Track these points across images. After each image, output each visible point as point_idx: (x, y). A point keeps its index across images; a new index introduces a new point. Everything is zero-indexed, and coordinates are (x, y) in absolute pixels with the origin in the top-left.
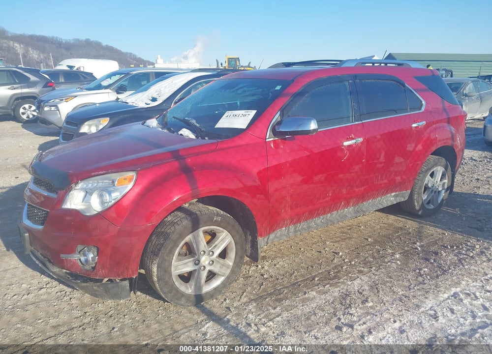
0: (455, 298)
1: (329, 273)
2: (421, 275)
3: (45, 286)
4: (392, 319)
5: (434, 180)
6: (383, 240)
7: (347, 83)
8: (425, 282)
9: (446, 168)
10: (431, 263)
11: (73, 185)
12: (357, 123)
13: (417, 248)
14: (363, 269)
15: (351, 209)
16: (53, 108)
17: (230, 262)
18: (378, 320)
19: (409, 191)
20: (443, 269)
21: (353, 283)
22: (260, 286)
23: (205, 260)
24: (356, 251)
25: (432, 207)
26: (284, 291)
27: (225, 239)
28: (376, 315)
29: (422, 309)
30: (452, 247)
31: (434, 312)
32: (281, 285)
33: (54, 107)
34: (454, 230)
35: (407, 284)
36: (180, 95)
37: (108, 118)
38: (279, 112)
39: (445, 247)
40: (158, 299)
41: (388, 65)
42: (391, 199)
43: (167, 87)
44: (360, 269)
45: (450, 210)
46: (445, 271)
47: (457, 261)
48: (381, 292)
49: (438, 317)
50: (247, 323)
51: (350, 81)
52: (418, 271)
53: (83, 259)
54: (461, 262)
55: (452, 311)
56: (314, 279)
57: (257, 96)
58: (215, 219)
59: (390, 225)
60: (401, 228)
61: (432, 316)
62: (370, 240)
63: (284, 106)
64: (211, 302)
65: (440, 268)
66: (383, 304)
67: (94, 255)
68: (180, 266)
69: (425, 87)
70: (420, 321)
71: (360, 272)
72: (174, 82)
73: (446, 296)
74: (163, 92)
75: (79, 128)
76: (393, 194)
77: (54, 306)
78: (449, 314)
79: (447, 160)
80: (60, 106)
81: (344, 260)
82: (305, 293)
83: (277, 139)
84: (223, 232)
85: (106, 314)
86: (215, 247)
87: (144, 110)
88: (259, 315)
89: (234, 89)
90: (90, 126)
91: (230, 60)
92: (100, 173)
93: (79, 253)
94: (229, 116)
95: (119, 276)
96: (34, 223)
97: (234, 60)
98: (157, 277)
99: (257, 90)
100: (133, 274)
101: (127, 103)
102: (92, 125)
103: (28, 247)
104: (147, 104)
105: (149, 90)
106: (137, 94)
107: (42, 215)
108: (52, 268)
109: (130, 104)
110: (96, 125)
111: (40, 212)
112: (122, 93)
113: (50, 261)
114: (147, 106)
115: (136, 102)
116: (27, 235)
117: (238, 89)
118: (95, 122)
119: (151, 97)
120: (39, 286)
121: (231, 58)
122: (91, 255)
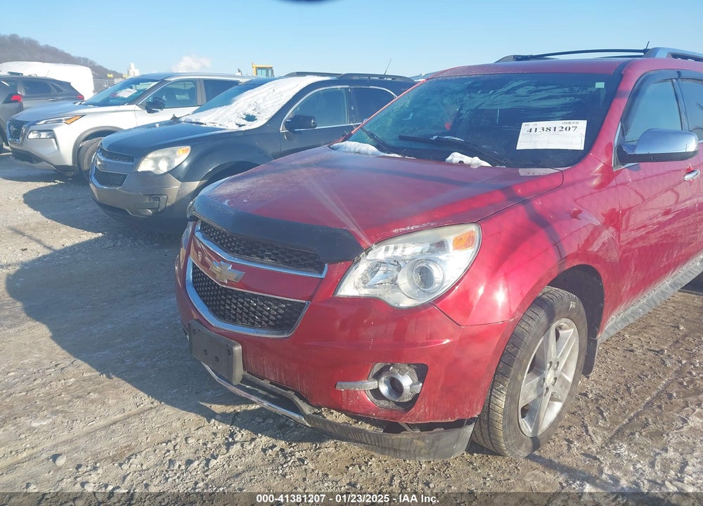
11: (363, 253)
16: (43, 135)
17: (570, 376)
23: (549, 377)
26: (646, 419)
27: (572, 340)
32: (631, 411)
33: (45, 133)
36: (291, 110)
37: (189, 147)
38: (620, 125)
43: (268, 98)
51: (674, 80)
53: (385, 388)
57: (568, 98)
58: (570, 306)
62: (681, 328)
63: (624, 114)
67: (413, 380)
68: (527, 390)
72: (277, 91)
74: (262, 106)
75: (138, 164)
80: (57, 131)
83: (622, 167)
84: (571, 327)
86: (562, 354)
87: (241, 134)
88: (653, 464)
89: (505, 90)
90: (156, 160)
91: (259, 71)
92: (408, 228)
93: (377, 377)
94: (533, 130)
95: (453, 416)
96: (250, 327)
97: (264, 71)
98: (504, 413)
99: (560, 90)
100: (477, 410)
101: (203, 124)
102: (161, 158)
103: (239, 371)
104: (240, 126)
105: (235, 103)
106: (212, 110)
107: (276, 310)
108: (307, 409)
109: (209, 125)
110: (168, 159)
111: (269, 306)
112: (155, 112)
113: (301, 398)
114: (243, 129)
115: (219, 122)
116: (238, 349)
117: (514, 89)
118: (166, 152)
119: (242, 114)
120: (219, 440)
121: (261, 68)
122: (407, 381)
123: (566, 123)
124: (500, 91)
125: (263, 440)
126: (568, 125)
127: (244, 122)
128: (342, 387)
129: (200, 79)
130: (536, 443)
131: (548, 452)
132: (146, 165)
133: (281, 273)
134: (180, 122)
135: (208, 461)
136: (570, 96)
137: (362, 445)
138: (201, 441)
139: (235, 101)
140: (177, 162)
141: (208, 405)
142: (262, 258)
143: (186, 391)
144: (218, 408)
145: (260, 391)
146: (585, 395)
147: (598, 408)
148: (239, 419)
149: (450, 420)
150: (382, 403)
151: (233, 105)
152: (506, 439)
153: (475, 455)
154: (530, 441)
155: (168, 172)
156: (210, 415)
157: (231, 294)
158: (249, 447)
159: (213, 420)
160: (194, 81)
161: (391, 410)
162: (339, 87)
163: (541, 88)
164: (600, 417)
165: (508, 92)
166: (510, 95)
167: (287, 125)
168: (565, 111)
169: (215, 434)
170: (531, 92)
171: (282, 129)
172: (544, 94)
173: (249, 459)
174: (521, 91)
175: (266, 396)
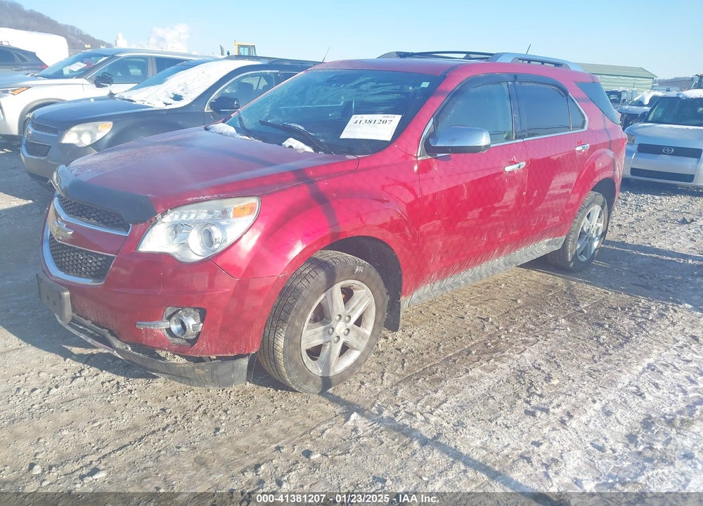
0: (653, 370)
1: (486, 344)
2: (602, 344)
3: (78, 375)
4: (590, 399)
5: (591, 223)
6: (538, 302)
7: (505, 85)
8: (610, 352)
9: (603, 207)
10: (606, 329)
11: (159, 216)
12: (518, 141)
13: (581, 311)
14: (527, 338)
15: (502, 259)
17: (367, 330)
18: (573, 400)
19: (564, 237)
20: (624, 337)
21: (522, 356)
22: (403, 365)
23: (340, 328)
24: (509, 315)
25: (584, 259)
26: (437, 369)
27: (365, 299)
28: (570, 395)
29: (620, 386)
30: (623, 309)
31: (635, 388)
32: (429, 363)
34: (617, 290)
35: (589, 356)
36: (217, 92)
37: (111, 123)
38: (432, 120)
39: (614, 309)
40: (264, 386)
41: (532, 62)
42: (542, 247)
43: (196, 80)
44: (524, 338)
45: (601, 264)
46: (627, 338)
47: (636, 326)
48: (562, 366)
49: (644, 393)
50: (407, 413)
51: (510, 83)
52: (595, 339)
53: (175, 327)
54: (642, 327)
55: (657, 386)
56: (469, 352)
57: (396, 95)
58: (357, 270)
59: (537, 282)
60: (553, 287)
61: (635, 393)
62: (519, 301)
63: (438, 111)
64: (342, 387)
65: (620, 334)
66: (571, 381)
67: (196, 321)
68: (311, 336)
69: (585, 96)
70: (623, 400)
71: (525, 342)
72: (206, 73)
73: (640, 368)
74: (190, 87)
75: (61, 136)
76: (547, 241)
77: (109, 402)
78: (655, 390)
79: (604, 196)
81: (498, 328)
82: (467, 371)
83: (429, 157)
84: (364, 288)
85: (196, 411)
86: (353, 309)
87: (165, 113)
88: (418, 401)
89: (353, 84)
90: (80, 134)
91: (242, 49)
92: (201, 198)
93: (169, 318)
94: (358, 122)
95: (232, 351)
96: (77, 276)
97: (246, 49)
98: (284, 353)
99: (393, 87)
100: (253, 347)
101: (133, 101)
102: (84, 132)
103: (68, 312)
104: (167, 104)
105: (166, 83)
106: (145, 88)
107: (96, 262)
108: (118, 344)
109: (139, 103)
110: (91, 133)
111: (91, 259)
112: (104, 86)
113: (113, 334)
114: (168, 107)
115: (148, 100)
116: (67, 294)
117: (360, 84)
118: (89, 126)
119: (170, 93)
120: (69, 374)
121: (244, 46)
122: (192, 322)
123: (385, 117)
124: (349, 85)
125: (105, 375)
126: (386, 119)
127: (171, 101)
128: (142, 326)
129: (151, 57)
130: (327, 382)
131: (340, 391)
132: (70, 137)
133: (99, 231)
134: (115, 99)
135: (50, 389)
136: (397, 93)
137: (166, 376)
138: (52, 375)
139: (167, 80)
140: (99, 136)
141: (69, 348)
142: (89, 218)
143: (55, 336)
144: (76, 350)
145: (89, 331)
146: (400, 350)
147: (403, 360)
148: (92, 359)
149: (230, 355)
150: (176, 341)
151: (164, 84)
152: (289, 375)
153: (279, 391)
154: (320, 379)
155: (90, 145)
156: (67, 355)
157: (66, 249)
158: (90, 380)
159: (69, 359)
160: (146, 58)
161: (181, 345)
162: (269, 71)
163: (380, 84)
164: (401, 366)
165: (354, 87)
166: (355, 90)
167: (212, 105)
168: (389, 106)
169: (66, 370)
170: (372, 87)
171: (207, 109)
172: (379, 90)
173: (87, 390)
174: (363, 87)
175: (92, 334)
